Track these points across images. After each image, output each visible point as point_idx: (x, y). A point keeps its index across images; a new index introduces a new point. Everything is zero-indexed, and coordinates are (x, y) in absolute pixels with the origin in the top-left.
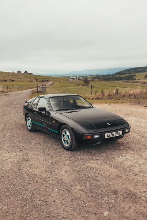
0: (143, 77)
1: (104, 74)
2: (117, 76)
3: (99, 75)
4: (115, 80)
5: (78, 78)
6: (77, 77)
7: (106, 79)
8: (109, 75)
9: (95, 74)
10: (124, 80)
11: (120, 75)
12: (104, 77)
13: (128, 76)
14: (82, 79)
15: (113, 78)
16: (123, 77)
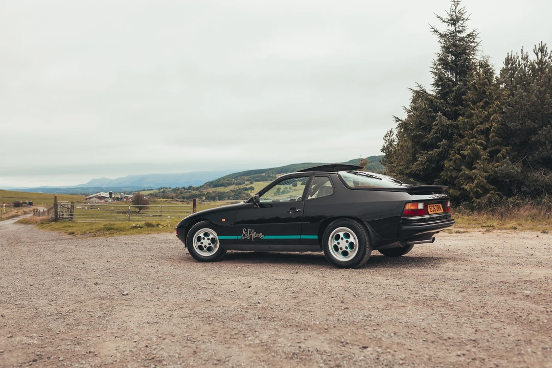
1: (178, 187)
2: (211, 190)
3: (166, 188)
4: (206, 199)
5: (113, 196)
6: (110, 194)
7: (183, 198)
8: (190, 188)
9: (155, 186)
10: (229, 198)
11: (218, 188)
12: (179, 192)
13: (237, 190)
14: (125, 197)
15: (201, 195)
16: (226, 191)
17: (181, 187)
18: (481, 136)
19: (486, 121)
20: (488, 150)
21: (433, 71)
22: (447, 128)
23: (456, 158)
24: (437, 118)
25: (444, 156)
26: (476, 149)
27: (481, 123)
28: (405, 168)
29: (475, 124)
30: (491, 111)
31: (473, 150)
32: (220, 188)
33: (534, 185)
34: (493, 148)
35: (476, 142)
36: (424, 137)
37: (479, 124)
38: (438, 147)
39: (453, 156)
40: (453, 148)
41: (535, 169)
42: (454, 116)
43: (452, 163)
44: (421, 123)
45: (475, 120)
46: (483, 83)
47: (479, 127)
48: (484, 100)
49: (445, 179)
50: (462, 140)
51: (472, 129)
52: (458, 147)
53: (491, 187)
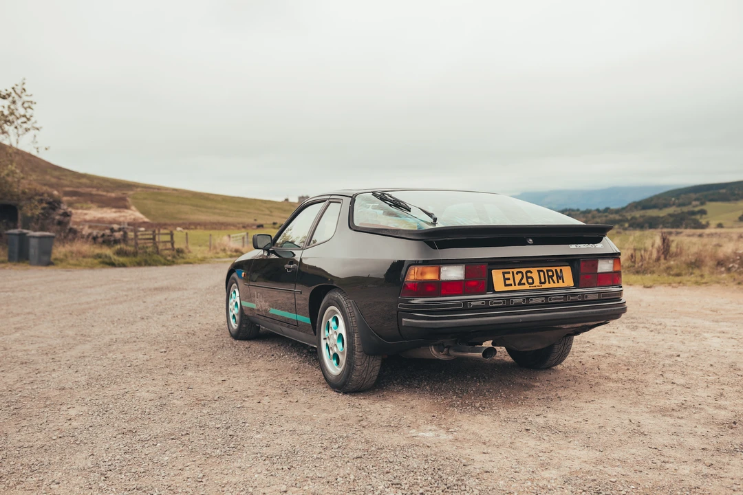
0: (737, 219)
1: (590, 208)
2: (638, 214)
3: (573, 210)
4: (630, 226)
8: (607, 210)
9: (557, 207)
10: (664, 227)
11: (648, 211)
12: (590, 215)
13: (679, 214)
15: (622, 221)
16: (661, 215)
17: (593, 208)
32: (651, 211)
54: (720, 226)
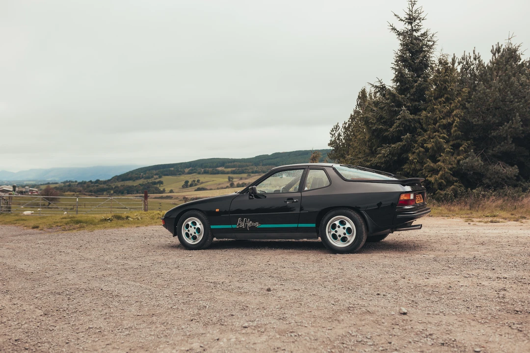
1: (84, 180)
2: (119, 184)
3: (72, 182)
4: (114, 192)
5: (17, 189)
6: (14, 187)
7: (91, 191)
8: (98, 181)
9: (59, 179)
10: (138, 192)
11: (126, 182)
12: (85, 185)
13: (146, 184)
14: (30, 190)
15: (109, 189)
16: (135, 185)
17: (87, 180)
18: (444, 131)
19: (448, 116)
20: (451, 143)
21: (394, 67)
22: (410, 122)
23: (420, 151)
24: (401, 112)
25: (407, 149)
26: (439, 143)
27: (444, 118)
28: (364, 161)
29: (438, 118)
30: (453, 106)
31: (437, 143)
32: (128, 182)
33: (494, 178)
34: (455, 142)
35: (439, 136)
36: (386, 130)
37: (441, 119)
38: (401, 140)
39: (417, 149)
40: (416, 142)
41: (493, 162)
42: (415, 111)
43: (415, 156)
44: (381, 117)
45: (438, 115)
46: (444, 79)
47: (442, 122)
48: (446, 96)
49: (408, 171)
50: (425, 134)
51: (435, 124)
52: (421, 140)
53: (455, 179)
54: (171, 191)
